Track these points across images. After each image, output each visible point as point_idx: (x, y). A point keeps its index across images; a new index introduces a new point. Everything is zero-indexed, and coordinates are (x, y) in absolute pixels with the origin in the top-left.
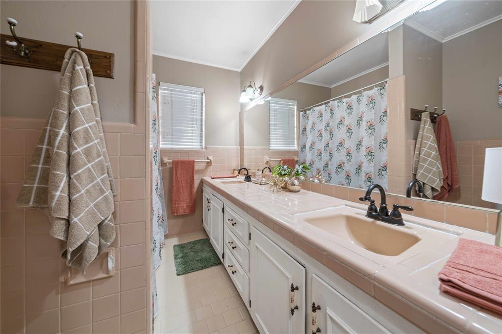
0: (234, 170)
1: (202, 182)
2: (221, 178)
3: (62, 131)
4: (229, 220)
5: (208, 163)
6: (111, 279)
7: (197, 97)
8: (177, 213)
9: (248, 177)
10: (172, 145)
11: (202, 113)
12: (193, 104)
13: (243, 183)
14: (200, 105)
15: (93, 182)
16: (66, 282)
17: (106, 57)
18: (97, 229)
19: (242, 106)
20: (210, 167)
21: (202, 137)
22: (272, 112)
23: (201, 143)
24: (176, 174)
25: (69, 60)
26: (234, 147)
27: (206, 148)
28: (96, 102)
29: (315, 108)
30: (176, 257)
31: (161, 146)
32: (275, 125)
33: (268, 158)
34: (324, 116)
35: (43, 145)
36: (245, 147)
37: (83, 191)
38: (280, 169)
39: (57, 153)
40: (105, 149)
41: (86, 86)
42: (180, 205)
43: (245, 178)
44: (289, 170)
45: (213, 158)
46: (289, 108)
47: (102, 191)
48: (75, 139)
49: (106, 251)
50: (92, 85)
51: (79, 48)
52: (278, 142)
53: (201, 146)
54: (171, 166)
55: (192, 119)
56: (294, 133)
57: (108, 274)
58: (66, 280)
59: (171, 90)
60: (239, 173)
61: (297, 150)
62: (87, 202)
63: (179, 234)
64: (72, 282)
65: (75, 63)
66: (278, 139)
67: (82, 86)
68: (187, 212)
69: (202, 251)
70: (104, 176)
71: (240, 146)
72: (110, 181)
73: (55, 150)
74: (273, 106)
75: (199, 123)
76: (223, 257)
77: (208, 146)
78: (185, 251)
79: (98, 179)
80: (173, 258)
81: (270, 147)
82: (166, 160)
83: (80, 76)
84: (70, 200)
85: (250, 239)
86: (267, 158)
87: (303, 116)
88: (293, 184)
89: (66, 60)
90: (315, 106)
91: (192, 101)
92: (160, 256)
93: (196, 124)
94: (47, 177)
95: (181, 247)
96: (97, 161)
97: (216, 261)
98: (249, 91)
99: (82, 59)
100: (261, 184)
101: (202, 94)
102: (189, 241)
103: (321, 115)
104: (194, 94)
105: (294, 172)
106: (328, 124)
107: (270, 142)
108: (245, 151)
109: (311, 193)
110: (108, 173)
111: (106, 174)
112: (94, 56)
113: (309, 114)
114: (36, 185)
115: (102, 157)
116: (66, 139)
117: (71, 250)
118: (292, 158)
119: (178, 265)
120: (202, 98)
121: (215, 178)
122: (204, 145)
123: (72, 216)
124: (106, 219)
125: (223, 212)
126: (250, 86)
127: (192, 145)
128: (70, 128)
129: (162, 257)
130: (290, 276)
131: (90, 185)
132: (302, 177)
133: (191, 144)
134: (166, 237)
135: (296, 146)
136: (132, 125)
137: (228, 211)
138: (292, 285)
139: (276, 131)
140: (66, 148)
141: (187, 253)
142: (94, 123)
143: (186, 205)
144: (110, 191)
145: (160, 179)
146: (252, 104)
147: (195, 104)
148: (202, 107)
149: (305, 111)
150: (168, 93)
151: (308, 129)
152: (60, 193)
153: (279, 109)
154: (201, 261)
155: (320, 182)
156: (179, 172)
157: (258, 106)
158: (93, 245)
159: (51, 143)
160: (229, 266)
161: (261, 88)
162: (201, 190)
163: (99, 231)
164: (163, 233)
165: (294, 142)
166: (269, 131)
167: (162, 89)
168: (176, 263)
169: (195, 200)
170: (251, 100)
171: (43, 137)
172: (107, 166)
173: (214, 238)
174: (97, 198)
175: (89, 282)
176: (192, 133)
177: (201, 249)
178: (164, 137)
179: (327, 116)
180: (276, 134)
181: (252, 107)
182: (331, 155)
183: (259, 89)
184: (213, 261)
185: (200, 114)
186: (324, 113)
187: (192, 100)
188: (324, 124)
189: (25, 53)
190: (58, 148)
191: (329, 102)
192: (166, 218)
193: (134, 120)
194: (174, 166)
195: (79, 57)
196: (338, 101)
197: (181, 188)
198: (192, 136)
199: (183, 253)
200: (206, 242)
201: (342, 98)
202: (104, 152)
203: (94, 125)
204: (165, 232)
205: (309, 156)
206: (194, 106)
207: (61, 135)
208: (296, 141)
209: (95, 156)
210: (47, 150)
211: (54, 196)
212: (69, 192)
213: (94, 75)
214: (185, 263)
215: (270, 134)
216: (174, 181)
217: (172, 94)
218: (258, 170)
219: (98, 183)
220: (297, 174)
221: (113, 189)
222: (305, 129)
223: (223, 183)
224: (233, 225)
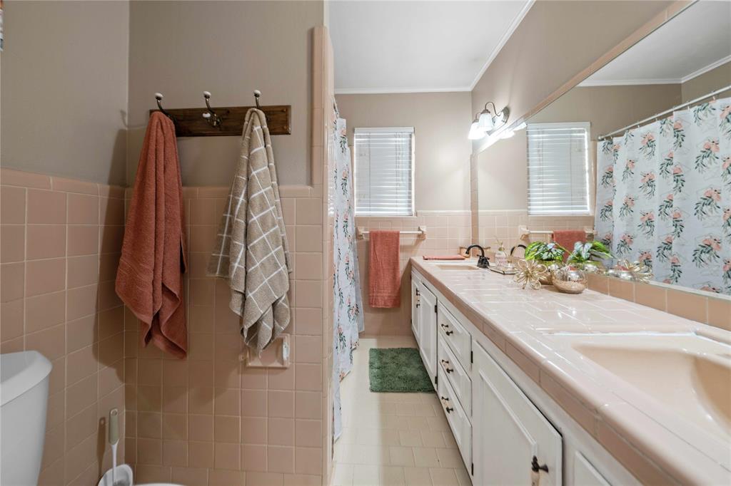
0: (461, 248)
1: (410, 264)
2: (438, 259)
3: (242, 199)
4: (442, 325)
5: (419, 236)
6: (286, 371)
7: (403, 141)
8: (375, 304)
9: (483, 260)
10: (370, 210)
11: (410, 163)
12: (398, 152)
13: (474, 269)
14: (408, 151)
15: (267, 254)
16: (245, 362)
17: (282, 111)
18: (271, 308)
19: (475, 145)
20: (423, 242)
21: (410, 197)
22: (533, 149)
23: (410, 206)
24: (374, 250)
25: (248, 122)
26: (463, 212)
27: (416, 214)
28: (272, 164)
29: (633, 132)
30: (371, 365)
31: (356, 213)
32: (540, 171)
33: (525, 229)
34: (657, 143)
35: (227, 213)
36: (479, 211)
37: (258, 264)
38: (538, 248)
39: (237, 221)
40: (281, 218)
41: (263, 147)
42: (379, 294)
43: (479, 262)
44: (559, 251)
45: (427, 229)
46: (571, 137)
47: (277, 267)
48: (251, 207)
49: (281, 337)
50: (269, 146)
51: (258, 107)
52: (548, 200)
53: (410, 210)
54: (368, 239)
55: (397, 174)
56: (583, 183)
57: (283, 364)
58: (245, 360)
59: (369, 137)
60: (467, 253)
61: (591, 215)
62: (261, 277)
63: (378, 335)
64: (250, 364)
65: (253, 124)
66: (548, 196)
67: (259, 149)
68: (390, 305)
69: (407, 365)
70: (279, 248)
71: (471, 209)
72: (285, 255)
73: (235, 219)
74: (534, 138)
75: (406, 177)
76: (436, 382)
77: (418, 211)
78: (384, 360)
79: (273, 252)
80: (368, 365)
81: (530, 209)
82: (362, 231)
83: (257, 137)
84: (246, 273)
85: (472, 362)
86: (523, 230)
87: (606, 149)
88: (565, 278)
89: (246, 123)
90: (636, 127)
91: (397, 148)
92: (351, 360)
93: (402, 180)
94: (229, 247)
95: (379, 354)
96: (271, 231)
97: (426, 385)
98: (485, 119)
99: (260, 119)
100: (504, 274)
101: (411, 136)
102: (391, 347)
103: (650, 143)
104: (399, 137)
105: (571, 256)
106: (670, 159)
107: (529, 201)
108: (480, 218)
109: (608, 299)
110: (284, 246)
111: (281, 247)
112: (271, 113)
113: (620, 142)
114: (221, 255)
115: (277, 226)
116: (244, 207)
117: (246, 327)
118: (579, 230)
119: (373, 377)
120: (410, 141)
121: (430, 259)
122: (413, 210)
123: (248, 291)
124: (280, 299)
125: (436, 311)
126: (486, 111)
127: (396, 210)
128: (247, 196)
129: (353, 361)
130: (533, 443)
131: (265, 258)
132: (590, 266)
133: (396, 208)
134: (361, 335)
135: (588, 206)
136: (309, 188)
137: (443, 311)
138: (535, 459)
139: (543, 182)
140: (244, 216)
141: (387, 363)
142: (270, 187)
143: (387, 295)
144: (285, 266)
145: (354, 257)
146: (491, 140)
147: (401, 152)
148: (410, 154)
149: (607, 138)
150: (364, 142)
151: (618, 174)
152: (237, 265)
153: (548, 142)
154: (405, 379)
155: (633, 279)
156: (377, 248)
157: (500, 141)
158: (267, 327)
159: (232, 213)
160: (443, 398)
161: (507, 111)
162: (408, 276)
163: (273, 312)
164: (357, 329)
165: (584, 199)
166: (529, 182)
167: (357, 137)
168: (371, 373)
169: (400, 289)
170: (489, 133)
171: (227, 205)
172: (283, 237)
173: (425, 350)
174: (272, 274)
175: (265, 368)
176: (397, 193)
177: (407, 362)
178: (359, 201)
179: (664, 143)
180: (543, 187)
181: (491, 144)
182: (678, 224)
183: (502, 114)
184: (422, 383)
185: (408, 165)
186: (657, 138)
187: (396, 145)
188: (658, 159)
189: (218, 123)
190: (237, 217)
191: (671, 114)
192: (361, 309)
193: (311, 182)
194: (372, 240)
195: (257, 117)
196: (696, 107)
197: (381, 270)
198: (397, 198)
199: (381, 362)
200: (414, 353)
201: (710, 99)
202: (279, 220)
203: (270, 190)
204: (360, 328)
205: (618, 227)
206: (399, 154)
207: (240, 203)
208: (588, 198)
209: (270, 225)
210: (230, 219)
211: (234, 267)
212: (246, 264)
213: (271, 134)
214: (382, 376)
215: (529, 187)
216: (372, 259)
217: (369, 141)
218: (500, 249)
219: (272, 256)
220: (579, 258)
221: (288, 264)
222: (609, 174)
223: (442, 267)
224: (448, 333)
